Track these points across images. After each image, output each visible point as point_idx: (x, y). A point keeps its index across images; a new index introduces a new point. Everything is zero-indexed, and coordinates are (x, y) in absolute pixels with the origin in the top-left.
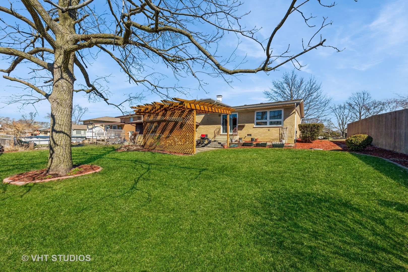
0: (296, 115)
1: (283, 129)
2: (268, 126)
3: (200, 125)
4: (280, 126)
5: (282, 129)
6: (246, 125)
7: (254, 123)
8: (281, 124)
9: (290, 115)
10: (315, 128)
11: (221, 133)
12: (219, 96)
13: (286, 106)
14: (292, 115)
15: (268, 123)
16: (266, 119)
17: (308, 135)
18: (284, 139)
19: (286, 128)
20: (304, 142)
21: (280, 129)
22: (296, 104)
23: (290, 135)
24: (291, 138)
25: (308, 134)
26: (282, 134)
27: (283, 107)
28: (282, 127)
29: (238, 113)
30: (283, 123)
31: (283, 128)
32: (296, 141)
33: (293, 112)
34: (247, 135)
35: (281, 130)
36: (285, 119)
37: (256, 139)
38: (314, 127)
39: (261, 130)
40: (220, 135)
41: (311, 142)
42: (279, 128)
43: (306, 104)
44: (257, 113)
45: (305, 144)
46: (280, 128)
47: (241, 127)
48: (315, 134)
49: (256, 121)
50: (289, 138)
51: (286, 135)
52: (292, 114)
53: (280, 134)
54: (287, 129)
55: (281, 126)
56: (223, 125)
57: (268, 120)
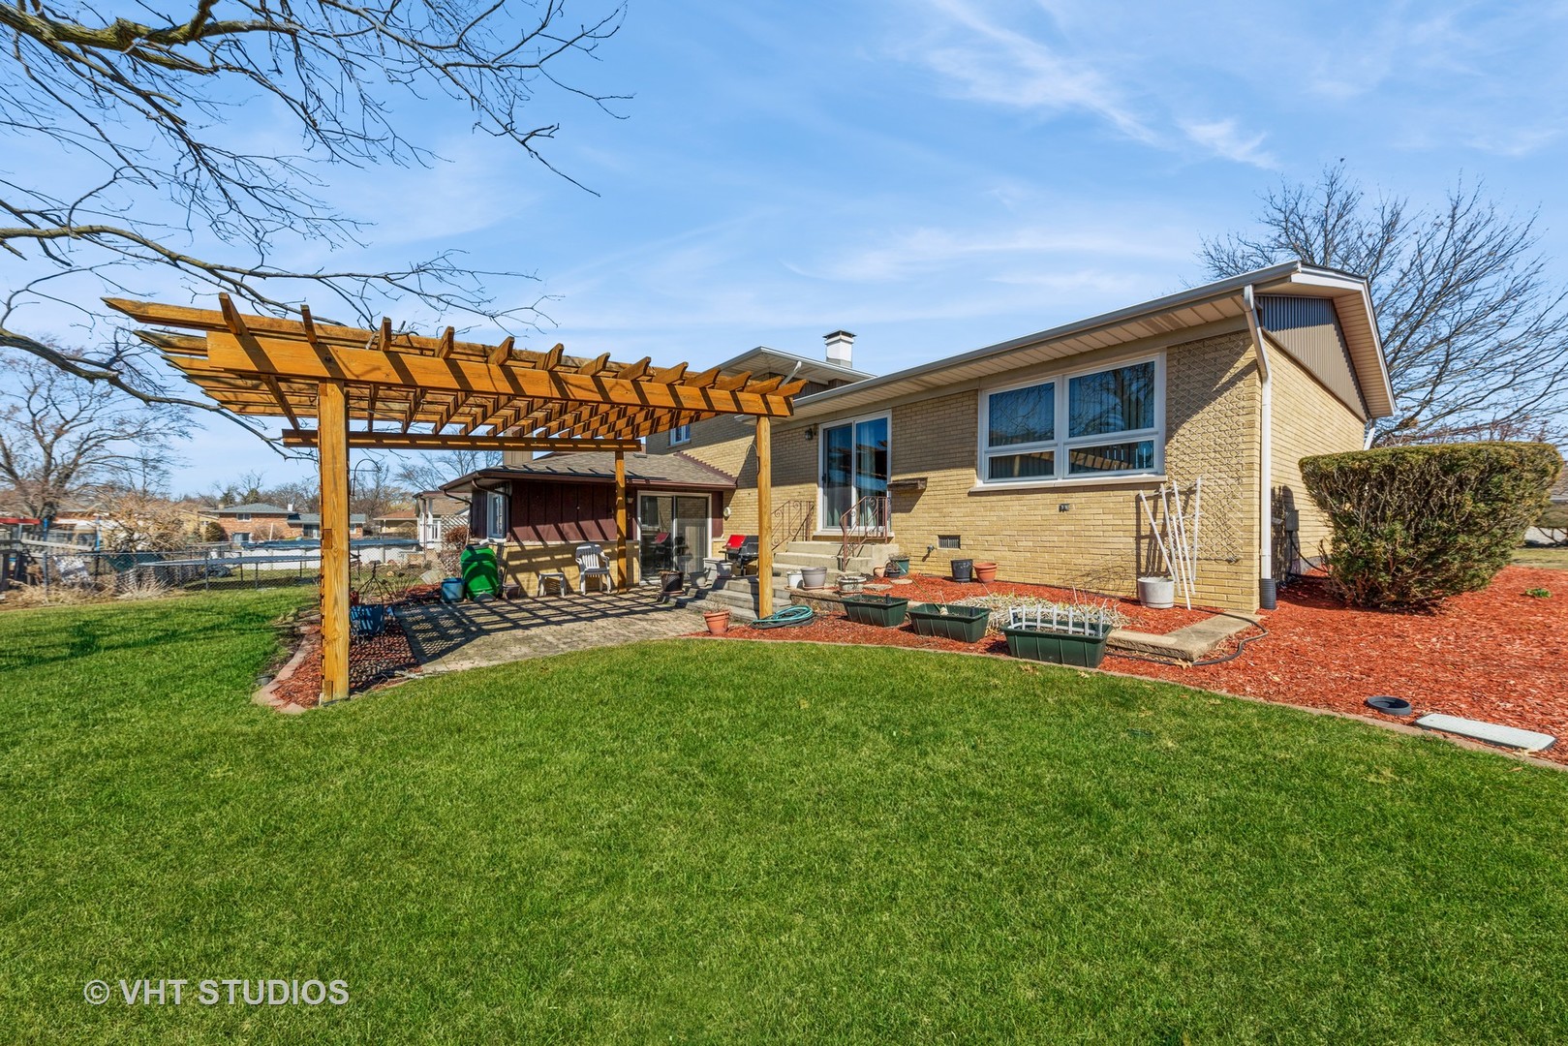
0: (1268, 386)
1: (1163, 502)
2: (1060, 482)
3: (738, 487)
4: (1144, 476)
5: (1156, 498)
6: (932, 476)
7: (970, 463)
8: (1146, 462)
9: (1219, 392)
10: (1462, 483)
11: (820, 527)
12: (837, 334)
13: (1180, 330)
14: (1234, 391)
15: (1062, 462)
16: (1048, 435)
17: (1393, 540)
18: (1167, 574)
19: (1189, 492)
20: (1356, 606)
21: (1138, 499)
22: (1249, 291)
23: (1219, 545)
24: (1225, 567)
25: (1390, 537)
26: (1152, 537)
27: (1162, 335)
28: (1155, 485)
29: (894, 409)
30: (1164, 454)
31: (1163, 489)
32: (1272, 593)
33: (1242, 362)
34: (936, 542)
35: (1147, 506)
36: (1178, 426)
37: (978, 570)
38: (1451, 481)
39: (1015, 506)
40: (815, 538)
41: (1421, 607)
42: (1133, 493)
43: (1429, 347)
44: (994, 399)
45: (1360, 617)
46: (1143, 493)
47: (907, 495)
48: (1462, 539)
49: (985, 452)
50: (1214, 566)
51: (1184, 542)
52: (1232, 383)
53: (1139, 538)
54: (1197, 501)
55: (1153, 478)
56: (828, 482)
57: (1062, 445)
